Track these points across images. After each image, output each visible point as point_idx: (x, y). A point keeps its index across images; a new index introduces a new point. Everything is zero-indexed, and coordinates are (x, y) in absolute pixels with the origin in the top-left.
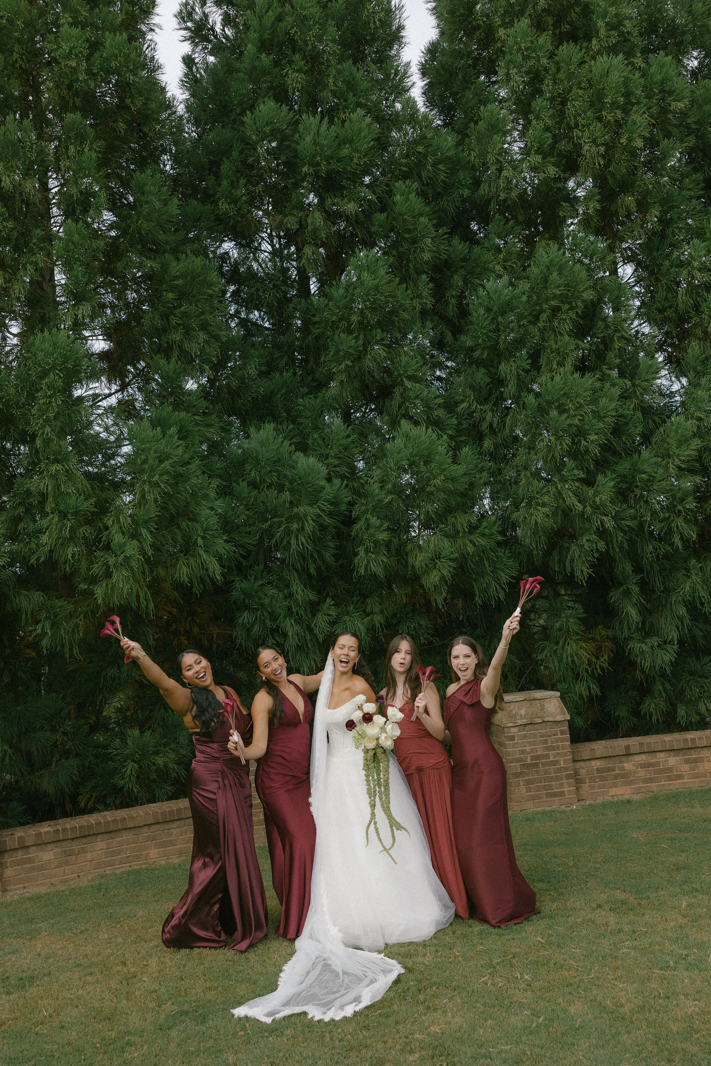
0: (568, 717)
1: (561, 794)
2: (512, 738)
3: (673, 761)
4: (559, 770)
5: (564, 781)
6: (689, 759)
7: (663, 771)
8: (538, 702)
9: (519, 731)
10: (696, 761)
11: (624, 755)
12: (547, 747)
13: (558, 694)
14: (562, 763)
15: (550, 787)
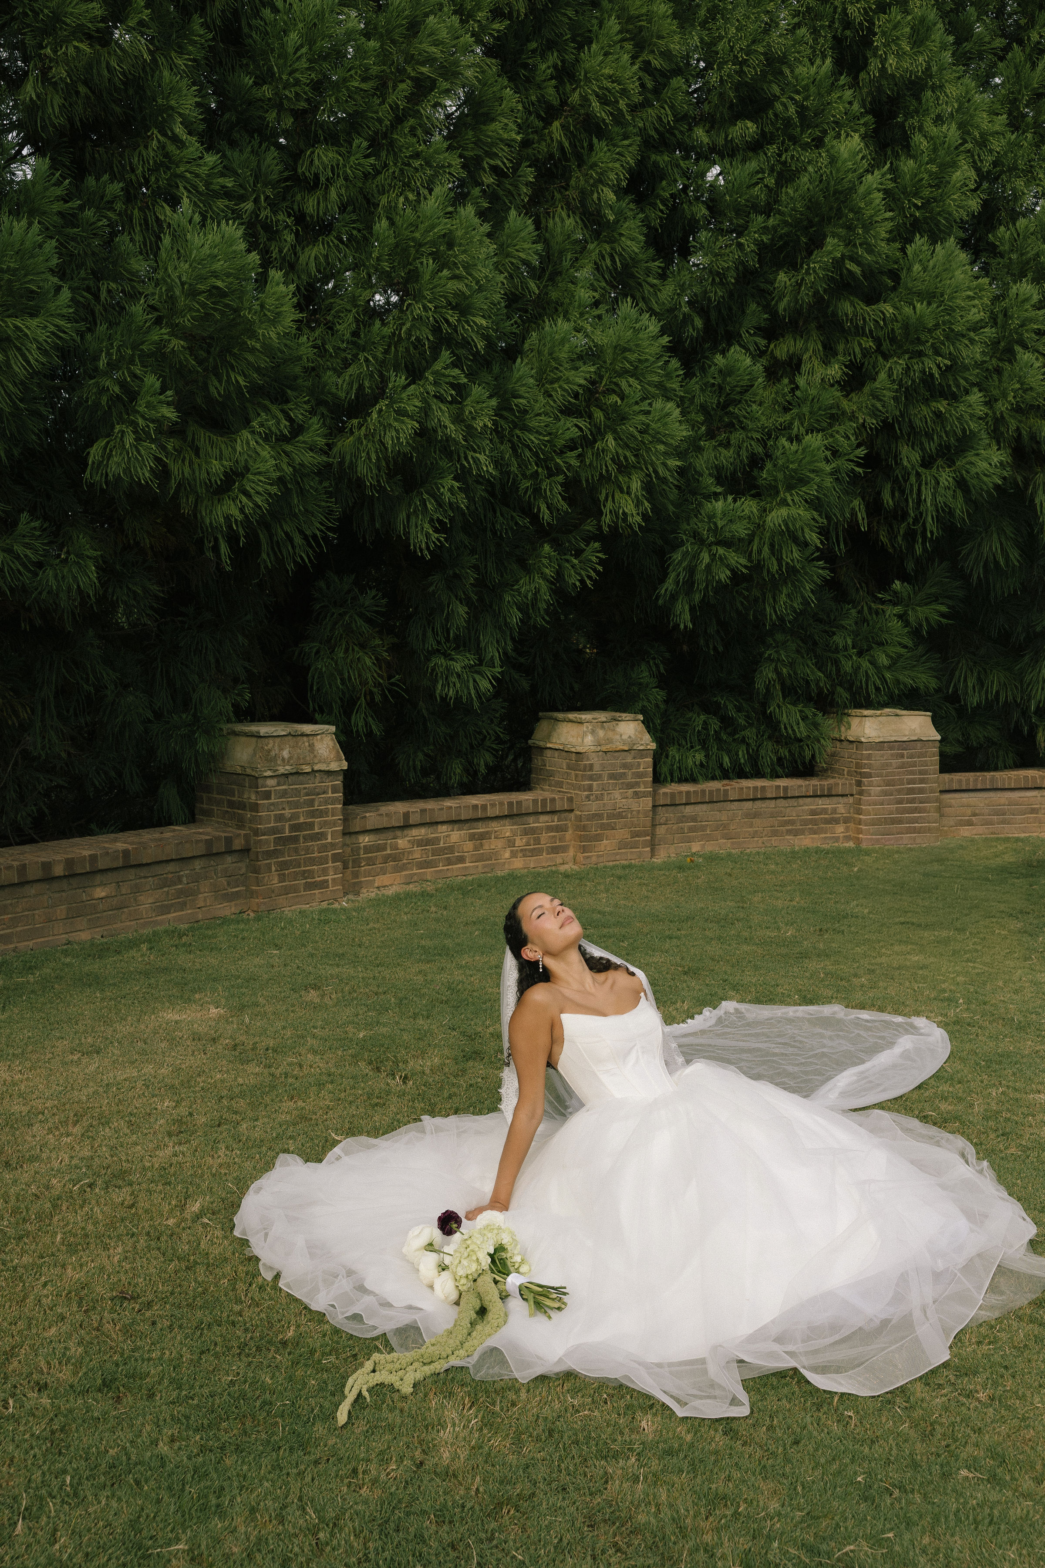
0: (345, 765)
1: (323, 885)
2: (267, 795)
3: (456, 836)
4: (324, 848)
5: (330, 864)
6: (474, 834)
7: (443, 851)
8: (305, 739)
9: (279, 784)
10: (483, 836)
11: (399, 827)
12: (313, 811)
13: (333, 728)
14: (329, 837)
15: (311, 874)
